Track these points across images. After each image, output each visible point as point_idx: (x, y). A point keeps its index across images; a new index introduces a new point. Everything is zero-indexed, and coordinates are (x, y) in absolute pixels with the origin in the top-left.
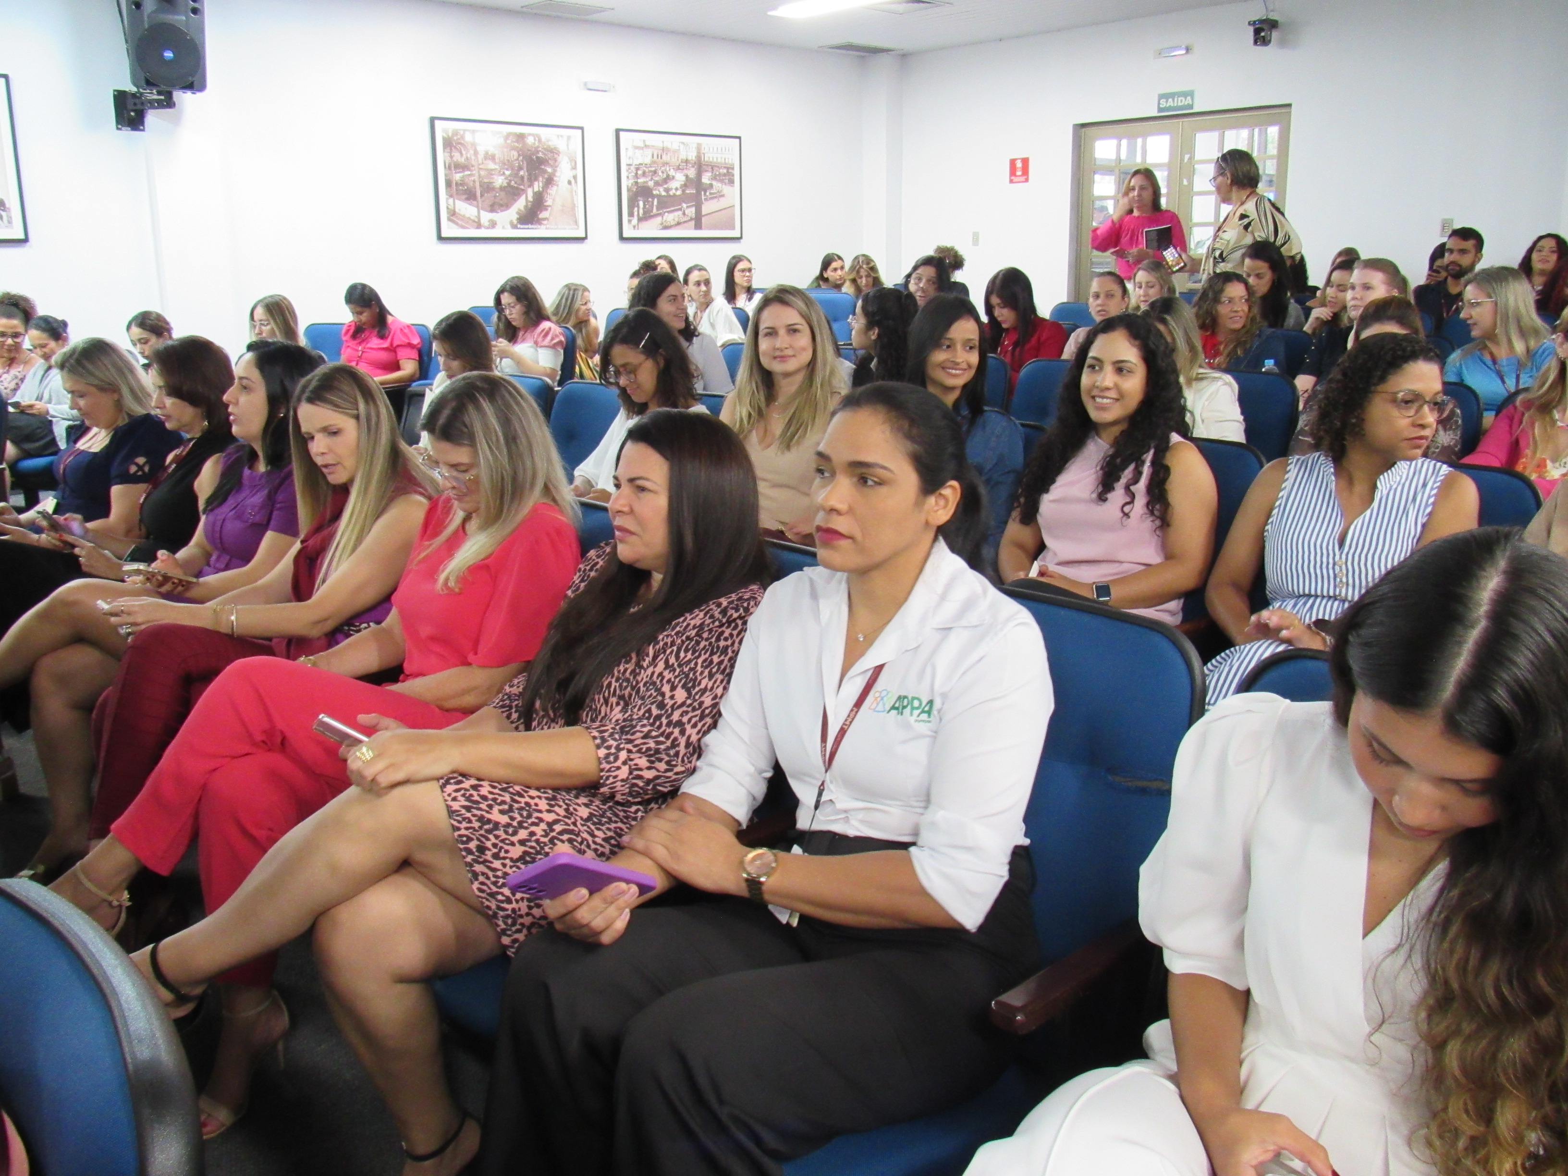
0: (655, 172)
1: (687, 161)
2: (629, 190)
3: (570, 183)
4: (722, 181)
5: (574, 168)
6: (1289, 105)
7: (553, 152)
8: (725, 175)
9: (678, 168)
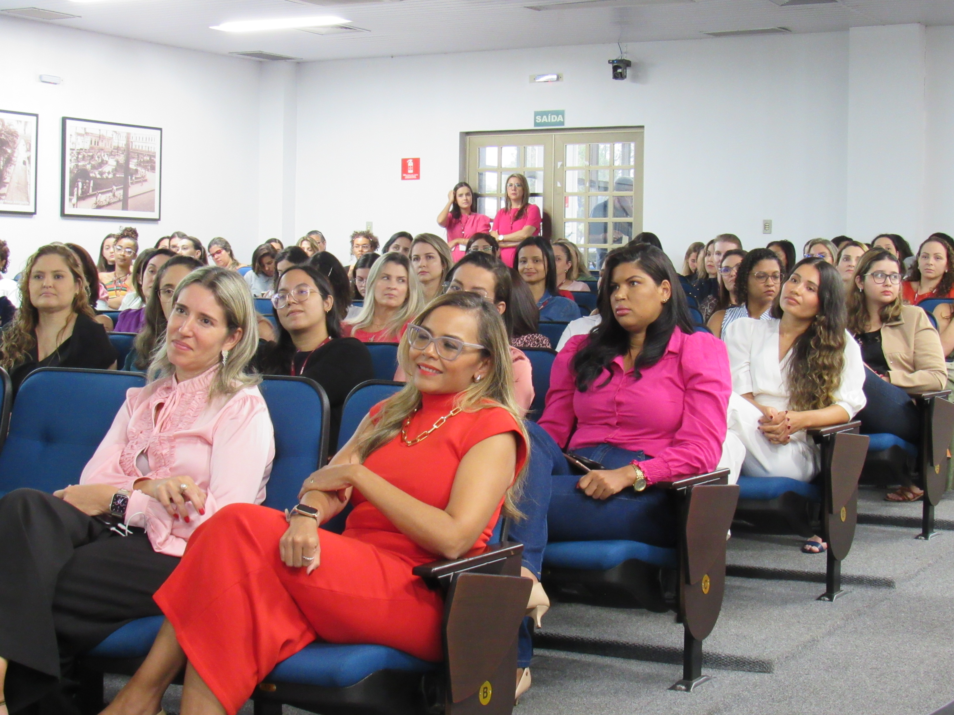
0: (92, 157)
1: (118, 148)
2: (71, 172)
3: (24, 163)
4: (145, 168)
5: (29, 150)
6: (642, 127)
7: (13, 134)
8: (148, 162)
9: (111, 154)
